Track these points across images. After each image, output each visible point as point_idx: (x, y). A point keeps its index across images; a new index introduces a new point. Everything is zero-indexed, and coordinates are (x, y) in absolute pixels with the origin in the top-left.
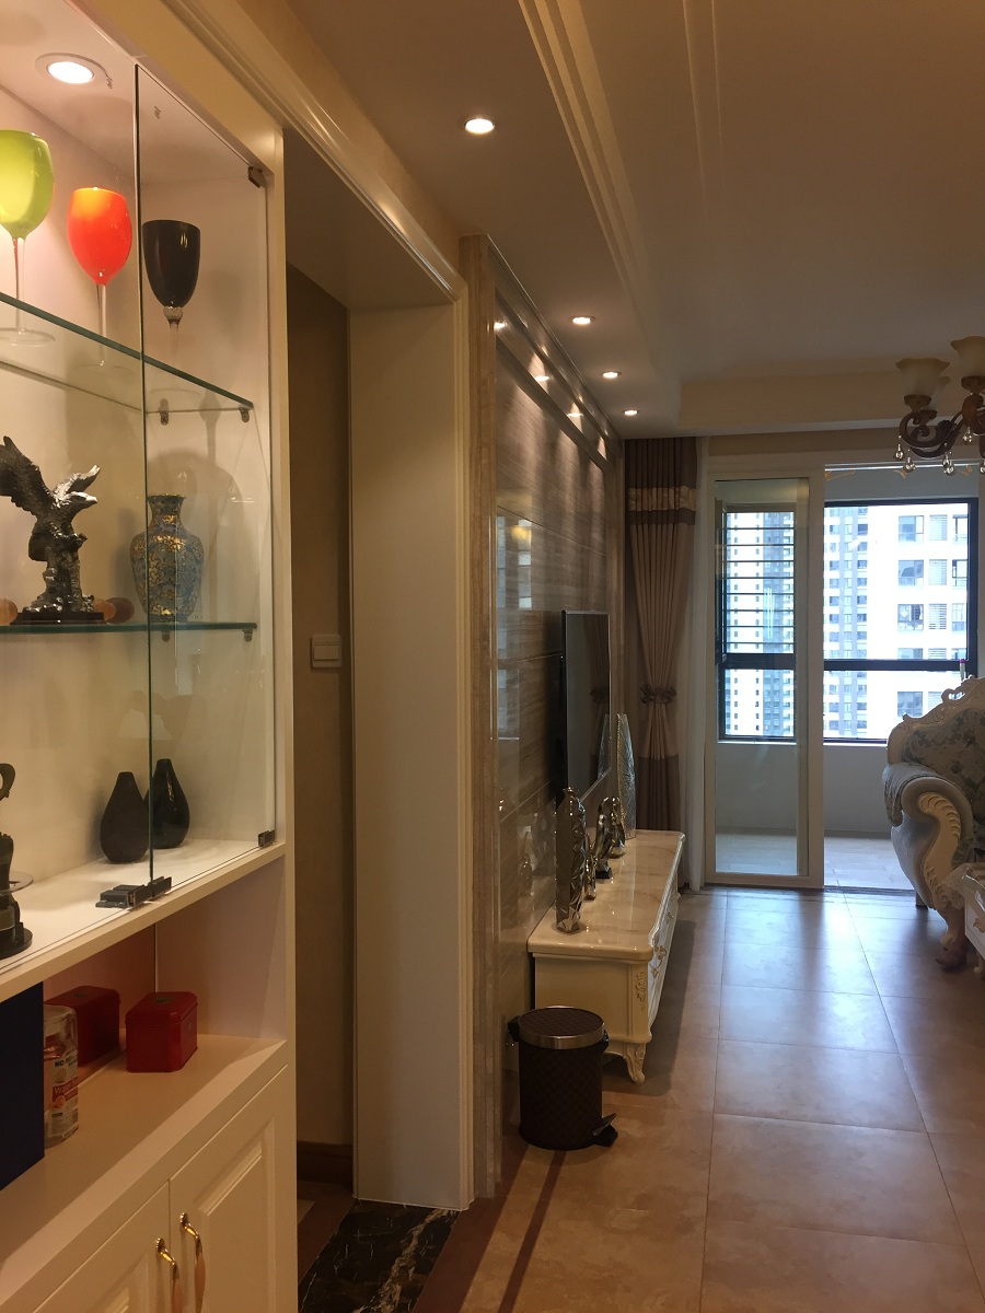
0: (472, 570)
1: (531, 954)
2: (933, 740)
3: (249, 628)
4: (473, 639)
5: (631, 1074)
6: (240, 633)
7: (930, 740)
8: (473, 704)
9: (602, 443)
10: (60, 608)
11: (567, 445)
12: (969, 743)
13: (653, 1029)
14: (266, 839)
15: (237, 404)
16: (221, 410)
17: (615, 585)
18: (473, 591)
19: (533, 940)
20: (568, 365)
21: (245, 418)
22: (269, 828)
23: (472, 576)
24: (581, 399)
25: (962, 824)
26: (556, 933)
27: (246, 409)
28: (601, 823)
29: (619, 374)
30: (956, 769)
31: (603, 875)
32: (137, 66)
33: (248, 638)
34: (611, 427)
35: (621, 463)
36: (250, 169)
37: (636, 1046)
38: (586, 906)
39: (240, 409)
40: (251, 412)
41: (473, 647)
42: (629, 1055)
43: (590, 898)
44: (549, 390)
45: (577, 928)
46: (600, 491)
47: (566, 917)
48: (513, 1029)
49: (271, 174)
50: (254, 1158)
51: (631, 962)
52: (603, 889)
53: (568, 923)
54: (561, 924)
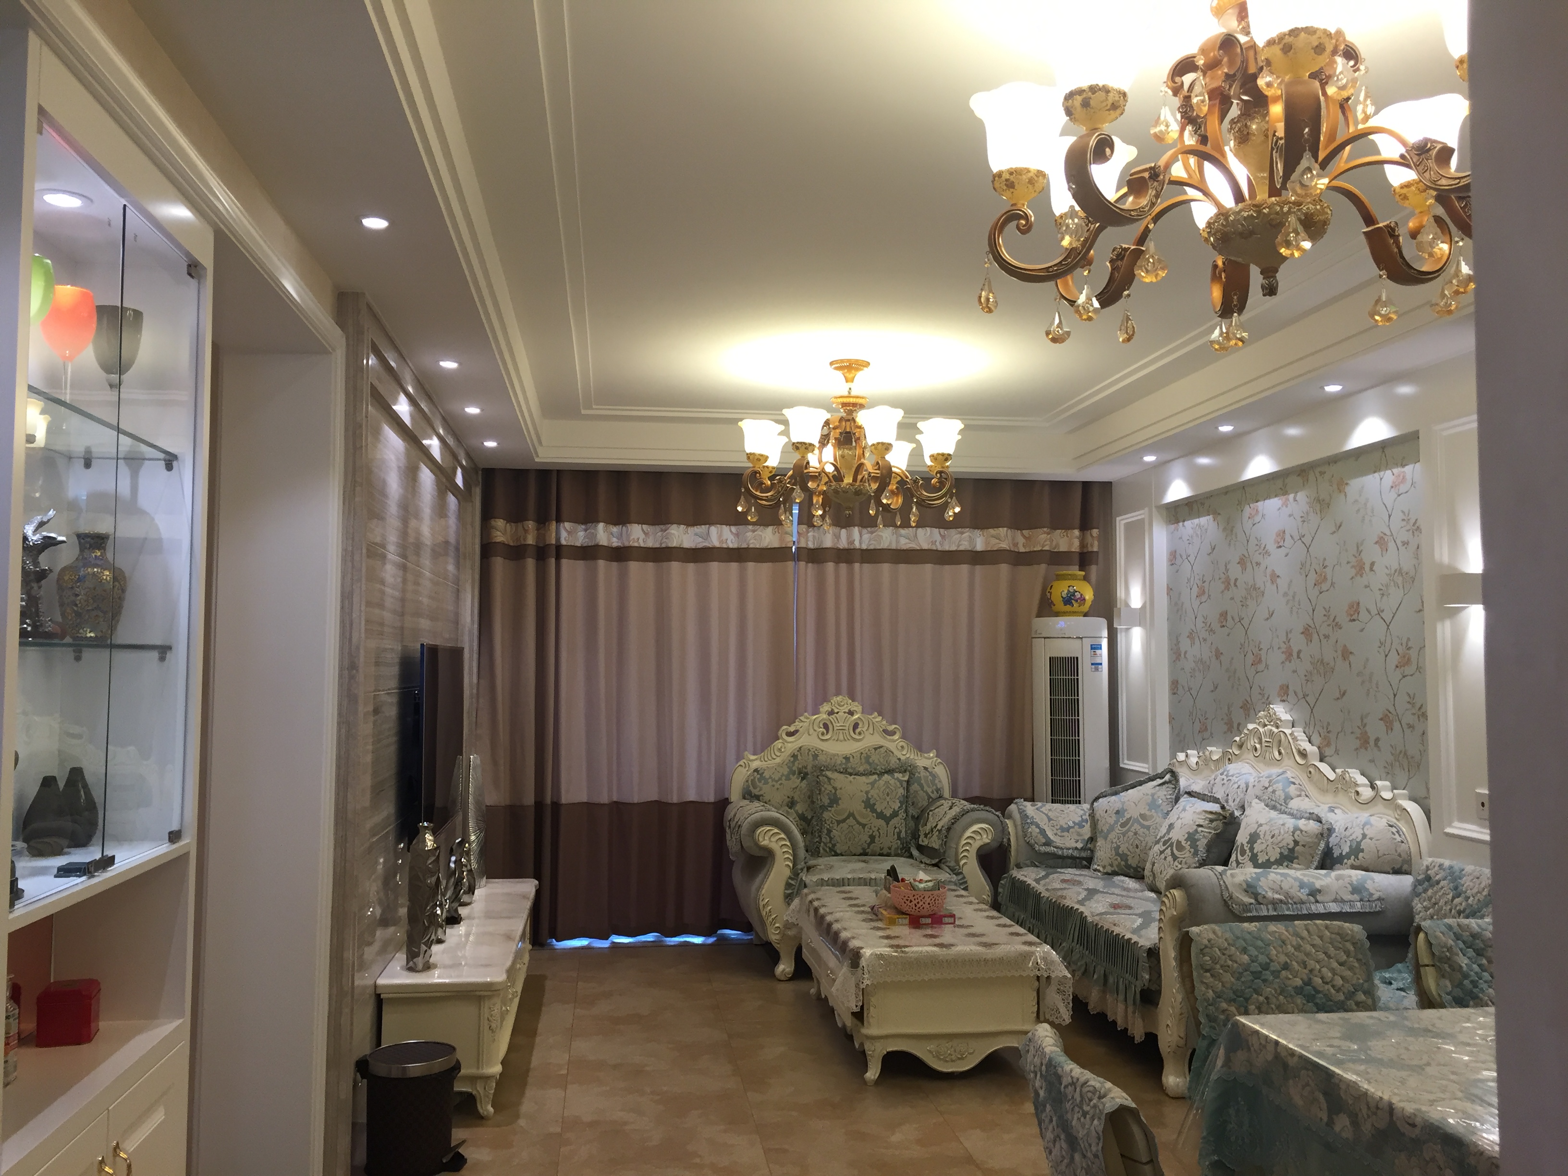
0: (342, 601)
1: (379, 995)
2: (770, 777)
3: (164, 650)
4: (341, 669)
5: (481, 1111)
6: (155, 655)
7: (767, 777)
8: (339, 731)
9: (459, 472)
10: (29, 629)
11: (426, 476)
12: (803, 779)
13: (503, 1063)
14: (174, 836)
15: (162, 456)
16: (145, 459)
17: (468, 620)
18: (342, 622)
19: (381, 981)
20: (429, 398)
21: (169, 467)
22: (175, 827)
23: (342, 608)
24: (441, 431)
25: (795, 855)
26: (406, 973)
27: (170, 461)
28: (452, 865)
29: (482, 410)
30: (792, 804)
31: (454, 920)
32: (125, 206)
33: (162, 659)
34: (469, 456)
35: (477, 492)
36: (189, 266)
37: (487, 1078)
38: (435, 948)
39: (165, 460)
40: (175, 464)
41: (341, 676)
42: (478, 1090)
43: (440, 941)
44: (412, 425)
45: (428, 967)
46: (455, 520)
47: (417, 955)
48: (362, 1066)
49: (205, 269)
50: (158, 1117)
51: (482, 993)
52: (454, 933)
53: (420, 961)
54: (411, 964)
